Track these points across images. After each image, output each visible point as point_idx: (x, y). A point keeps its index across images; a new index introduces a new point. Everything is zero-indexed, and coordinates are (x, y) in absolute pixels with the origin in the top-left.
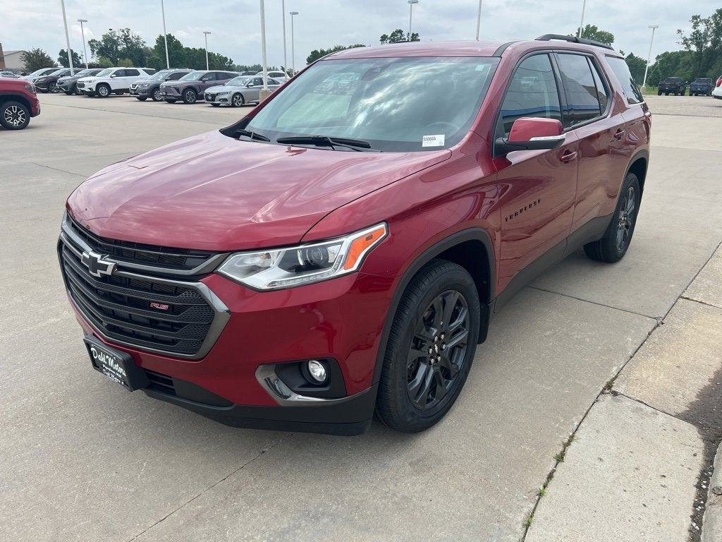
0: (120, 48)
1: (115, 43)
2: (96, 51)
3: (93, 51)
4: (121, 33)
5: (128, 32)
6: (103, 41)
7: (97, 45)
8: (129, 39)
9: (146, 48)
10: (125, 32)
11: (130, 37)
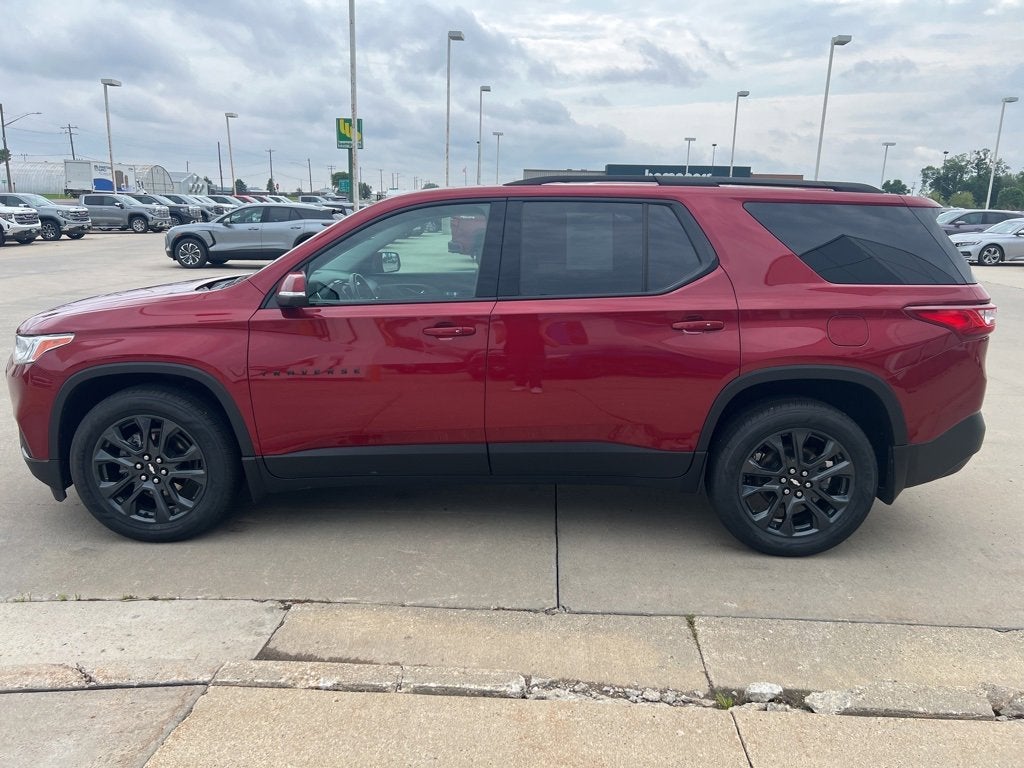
0: (966, 177)
1: (962, 170)
2: (930, 181)
3: (925, 182)
4: (975, 156)
5: (985, 155)
6: (943, 168)
7: (933, 174)
8: (985, 163)
9: (1009, 177)
10: (981, 154)
11: (987, 160)
